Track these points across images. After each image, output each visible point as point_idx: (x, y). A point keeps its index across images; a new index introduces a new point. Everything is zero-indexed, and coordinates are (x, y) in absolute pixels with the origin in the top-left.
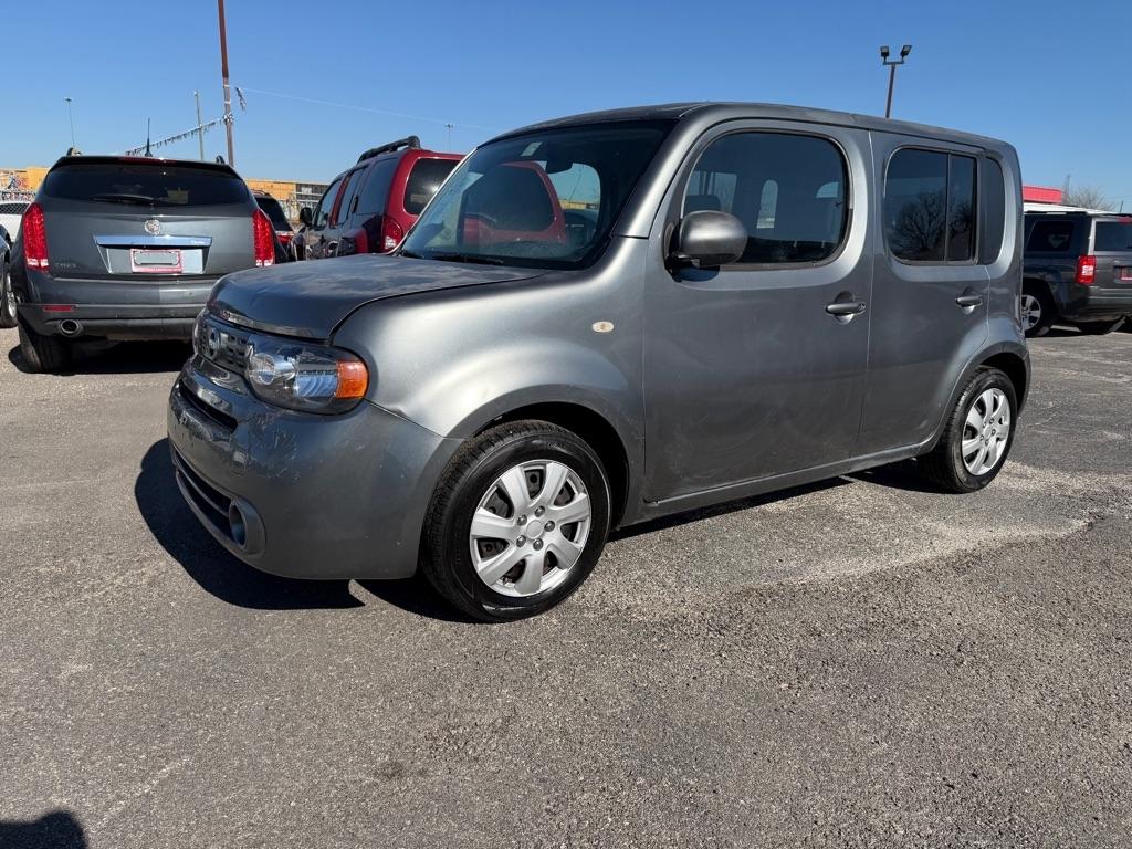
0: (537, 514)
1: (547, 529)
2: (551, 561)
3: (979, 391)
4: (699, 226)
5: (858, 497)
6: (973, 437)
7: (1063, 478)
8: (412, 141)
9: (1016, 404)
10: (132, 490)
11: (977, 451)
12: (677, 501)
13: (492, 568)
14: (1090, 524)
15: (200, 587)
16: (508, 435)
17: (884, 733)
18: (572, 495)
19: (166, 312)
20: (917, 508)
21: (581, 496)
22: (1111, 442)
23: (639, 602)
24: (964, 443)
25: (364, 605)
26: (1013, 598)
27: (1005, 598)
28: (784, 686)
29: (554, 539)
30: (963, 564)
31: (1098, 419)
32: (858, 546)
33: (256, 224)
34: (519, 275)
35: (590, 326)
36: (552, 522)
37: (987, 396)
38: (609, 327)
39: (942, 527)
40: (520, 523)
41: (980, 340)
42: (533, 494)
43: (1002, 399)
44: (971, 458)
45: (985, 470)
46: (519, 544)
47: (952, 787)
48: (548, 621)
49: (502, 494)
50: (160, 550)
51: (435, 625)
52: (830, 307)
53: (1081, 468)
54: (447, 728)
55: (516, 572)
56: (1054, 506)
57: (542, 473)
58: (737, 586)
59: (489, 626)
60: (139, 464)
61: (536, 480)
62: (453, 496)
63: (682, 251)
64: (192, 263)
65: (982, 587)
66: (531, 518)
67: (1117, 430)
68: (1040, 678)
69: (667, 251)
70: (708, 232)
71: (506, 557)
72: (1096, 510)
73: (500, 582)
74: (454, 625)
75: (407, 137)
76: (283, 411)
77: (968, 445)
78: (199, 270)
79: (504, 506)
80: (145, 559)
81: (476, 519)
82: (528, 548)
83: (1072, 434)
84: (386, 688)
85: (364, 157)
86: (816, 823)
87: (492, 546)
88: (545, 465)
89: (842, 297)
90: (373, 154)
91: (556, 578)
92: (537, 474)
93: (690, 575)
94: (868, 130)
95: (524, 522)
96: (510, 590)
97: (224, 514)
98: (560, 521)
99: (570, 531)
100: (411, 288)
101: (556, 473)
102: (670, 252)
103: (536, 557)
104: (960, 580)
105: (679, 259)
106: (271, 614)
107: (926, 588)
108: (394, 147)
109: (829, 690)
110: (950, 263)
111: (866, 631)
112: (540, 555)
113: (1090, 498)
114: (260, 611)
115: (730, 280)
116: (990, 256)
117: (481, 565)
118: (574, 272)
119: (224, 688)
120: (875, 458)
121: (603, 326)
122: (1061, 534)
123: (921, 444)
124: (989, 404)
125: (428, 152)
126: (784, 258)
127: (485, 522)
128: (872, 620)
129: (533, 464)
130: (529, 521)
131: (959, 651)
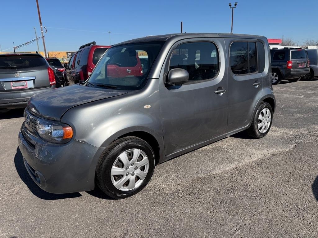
0: (132, 165)
1: (135, 169)
2: (138, 178)
3: (261, 109)
4: (174, 74)
5: (229, 143)
6: (261, 123)
7: (287, 131)
8: (94, 43)
9: (272, 112)
10: (13, 159)
11: (262, 126)
12: (176, 153)
13: (118, 184)
14: (295, 146)
16: (120, 143)
17: (239, 226)
18: (142, 157)
20: (246, 145)
21: (145, 158)
22: (300, 117)
23: (166, 186)
24: (258, 124)
25: (82, 195)
26: (275, 173)
27: (272, 174)
28: (209, 212)
29: (138, 172)
30: (260, 163)
31: (295, 110)
32: (230, 160)
33: (49, 71)
34: (120, 93)
35: (143, 107)
36: (137, 167)
37: (264, 111)
38: (149, 106)
39: (253, 151)
40: (126, 169)
41: (261, 94)
42: (130, 160)
43: (268, 111)
44: (261, 128)
45: (265, 131)
46: (127, 175)
48: (138, 196)
49: (120, 161)
50: (21, 180)
52: (216, 92)
53: (292, 127)
55: (127, 183)
56: (285, 140)
57: (132, 153)
58: (195, 177)
59: (120, 200)
60: (16, 150)
61: (130, 155)
62: (104, 164)
63: (170, 82)
64: (30, 85)
65: (266, 170)
66: (130, 167)
67: (301, 113)
68: (283, 202)
69: (165, 81)
70: (178, 75)
71: (124, 179)
72: (297, 141)
73: (122, 187)
74: (109, 201)
75: (92, 42)
77: (259, 125)
78: (33, 87)
79: (121, 164)
80: (16, 184)
81: (112, 170)
82: (130, 176)
83: (289, 116)
84: (88, 226)
85: (81, 48)
87: (119, 177)
88: (133, 150)
89: (219, 88)
90: (83, 47)
91: (140, 183)
92: (131, 153)
93: (181, 175)
94: (223, 38)
96: (126, 189)
97: (34, 174)
98: (139, 166)
99: (143, 169)
101: (137, 152)
102: (166, 82)
103: (132, 178)
104: (259, 169)
105: (169, 84)
106: (54, 201)
107: (250, 173)
108: (89, 45)
109: (222, 212)
110: (250, 74)
111: (233, 189)
112: (134, 177)
113: (295, 137)
114: (50, 201)
115: (184, 88)
116: (262, 70)
117: (115, 183)
118: (137, 91)
120: (233, 132)
121: (147, 106)
122: (287, 150)
123: (246, 126)
124: (264, 113)
125: (99, 46)
126: (201, 79)
127: (115, 170)
128: (234, 185)
129: (130, 150)
130: (129, 168)
131: (260, 194)
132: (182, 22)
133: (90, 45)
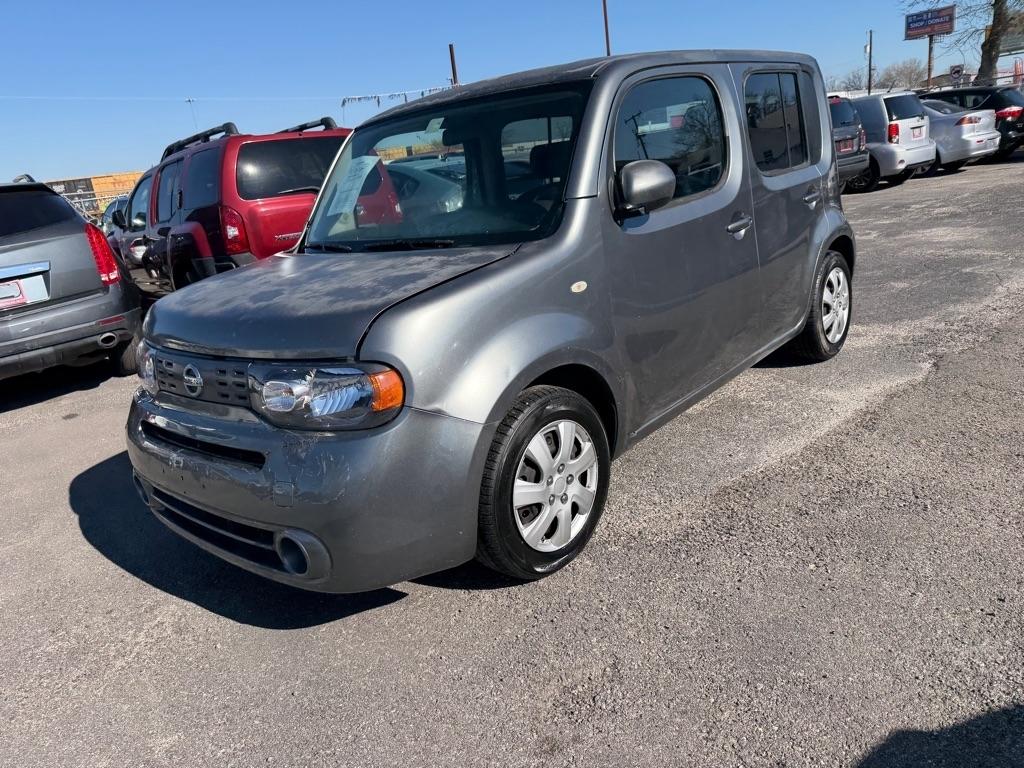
0: (559, 471)
1: (568, 482)
3: (827, 273)
4: (639, 178)
5: (751, 384)
6: (828, 312)
7: (888, 330)
8: (228, 128)
9: (849, 277)
11: (831, 326)
13: (534, 532)
14: (935, 364)
15: (232, 622)
16: (526, 407)
17: (914, 584)
18: (581, 447)
19: (21, 347)
20: (800, 382)
21: (587, 446)
22: (902, 290)
23: (645, 525)
24: (824, 318)
25: (407, 594)
26: (923, 441)
27: (917, 443)
28: (812, 566)
29: (574, 489)
30: (868, 420)
31: (879, 273)
32: (780, 428)
33: (91, 238)
34: (498, 253)
35: (570, 289)
36: (571, 475)
37: (832, 276)
38: (583, 286)
39: (830, 394)
40: (549, 484)
41: (825, 229)
42: (554, 454)
43: (842, 275)
44: (829, 330)
45: (839, 337)
46: (551, 503)
47: (993, 614)
48: (582, 562)
49: (531, 463)
51: (486, 595)
52: (729, 227)
53: (896, 319)
54: (566, 690)
55: (552, 529)
56: (905, 355)
57: (557, 433)
58: (713, 486)
59: (535, 583)
61: (554, 439)
62: (494, 475)
63: (629, 202)
64: (35, 290)
65: (895, 438)
66: (557, 477)
67: (898, 279)
68: (987, 505)
70: (646, 180)
71: (544, 517)
72: (930, 351)
73: (541, 542)
74: (505, 591)
75: (221, 125)
76: (318, 434)
77: (827, 319)
78: (46, 297)
80: (152, 609)
81: (516, 491)
82: (558, 505)
83: (870, 290)
84: (489, 670)
85: (170, 151)
86: (917, 678)
87: (532, 511)
88: (557, 426)
89: (736, 217)
90: (180, 146)
91: (581, 521)
92: (554, 434)
93: (668, 488)
94: (727, 62)
95: (552, 482)
96: (550, 546)
97: (269, 548)
98: (576, 473)
99: (583, 479)
100: (412, 288)
101: (566, 429)
102: (616, 205)
103: (564, 511)
104: (875, 435)
106: (324, 628)
107: (856, 451)
108: (205, 137)
109: (848, 559)
110: (795, 167)
111: (838, 498)
112: (568, 506)
113: (919, 343)
114: (312, 629)
115: (659, 221)
116: (816, 159)
117: (526, 532)
119: (332, 717)
120: (768, 349)
121: (579, 286)
122: (920, 377)
123: (796, 327)
124: (835, 283)
125: (248, 137)
126: (689, 191)
127: (524, 492)
128: (837, 489)
129: (549, 428)
130: (555, 480)
131: (917, 497)
132: (451, 47)
133: (212, 138)
